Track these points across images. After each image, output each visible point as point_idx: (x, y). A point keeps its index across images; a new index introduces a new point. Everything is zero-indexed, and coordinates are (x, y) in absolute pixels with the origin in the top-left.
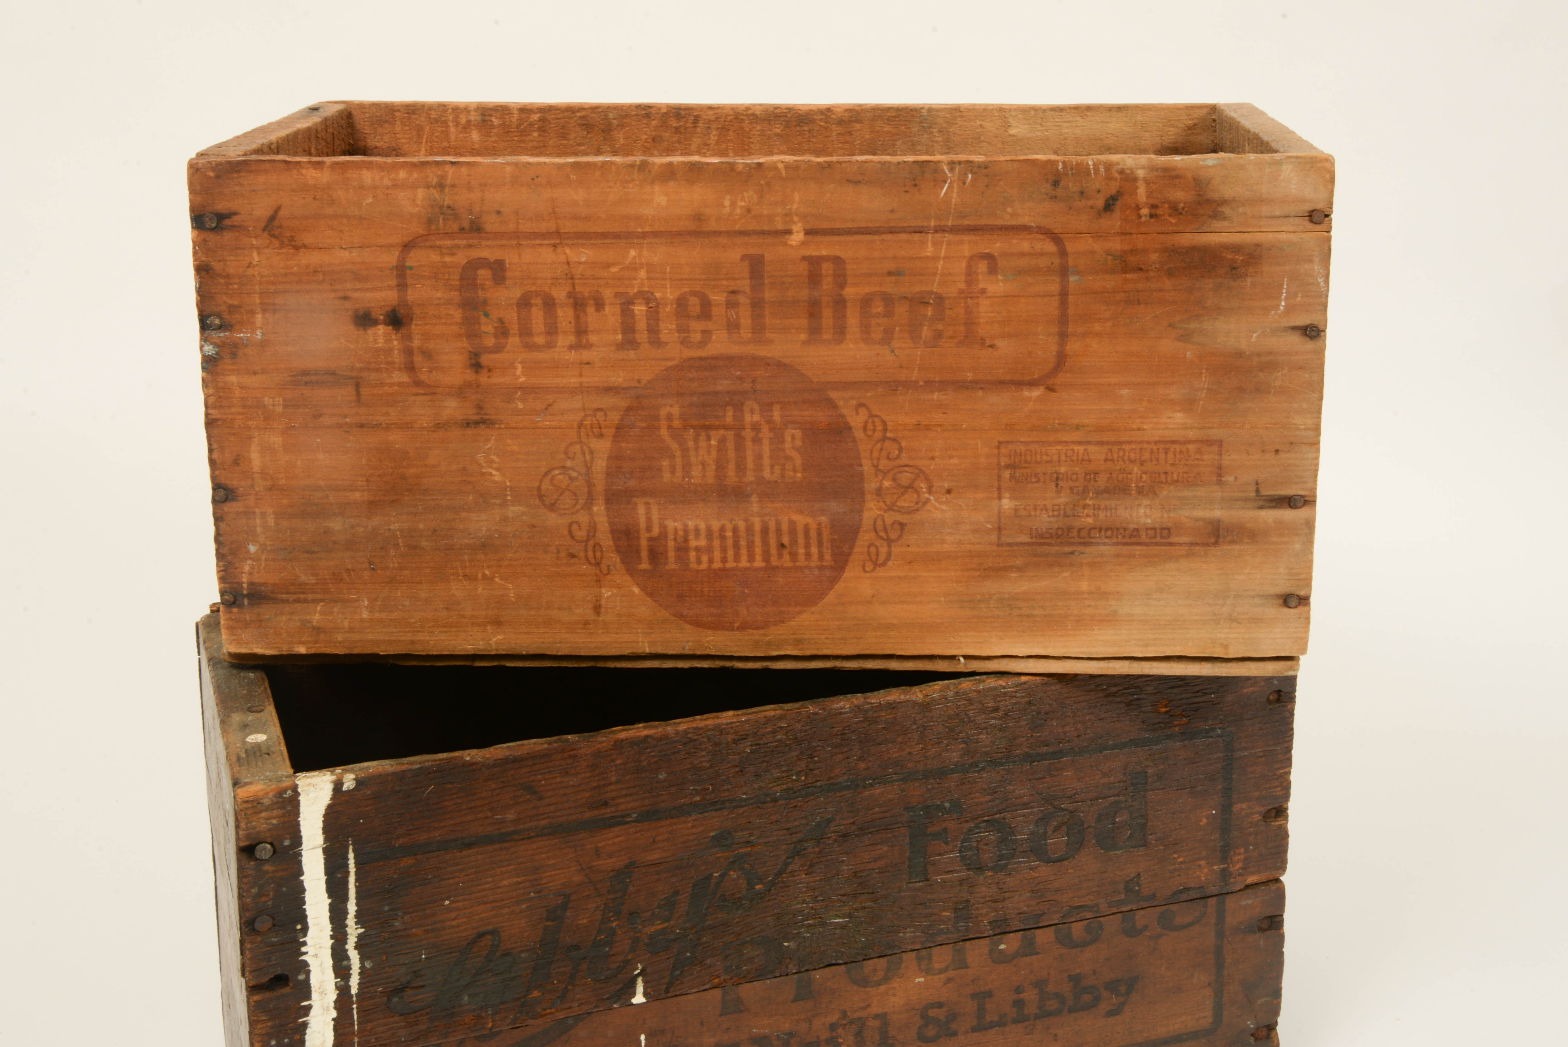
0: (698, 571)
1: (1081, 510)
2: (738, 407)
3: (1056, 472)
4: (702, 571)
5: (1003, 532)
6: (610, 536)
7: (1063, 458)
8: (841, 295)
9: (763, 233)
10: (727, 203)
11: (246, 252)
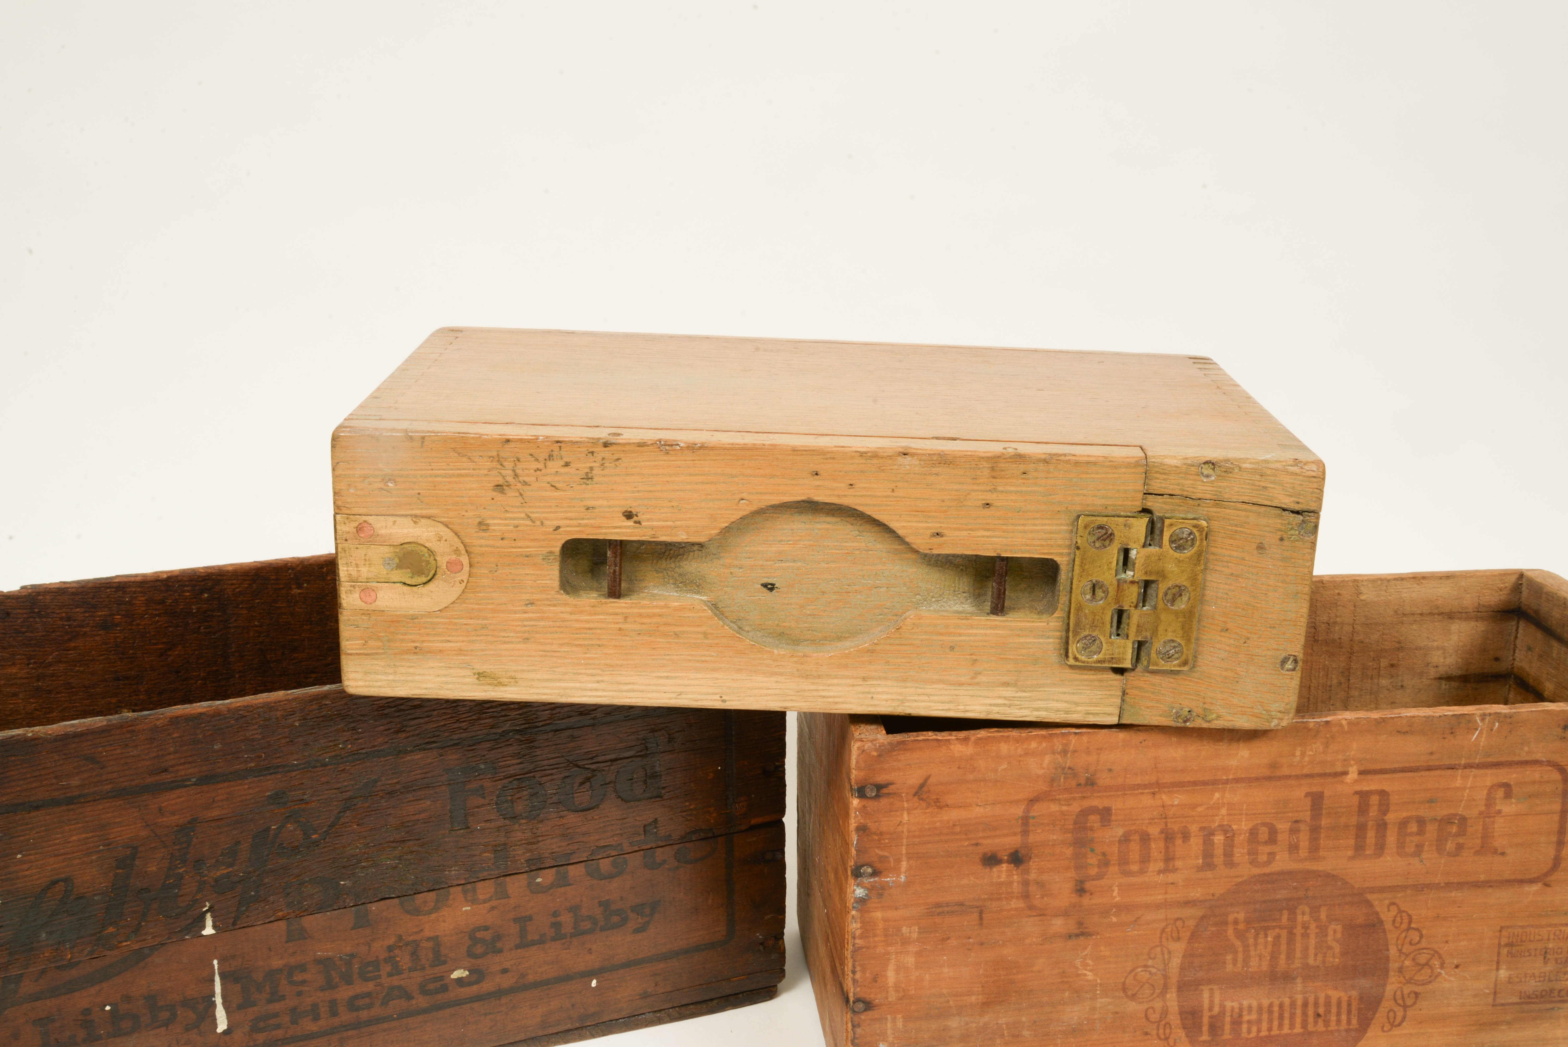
0: (1247, 1039)
1: (1563, 976)
2: (1292, 911)
3: (1546, 948)
4: (1251, 1038)
5: (1498, 995)
6: (1179, 1017)
7: (1552, 937)
8: (1383, 819)
9: (1324, 775)
10: (1298, 753)
11: (898, 813)
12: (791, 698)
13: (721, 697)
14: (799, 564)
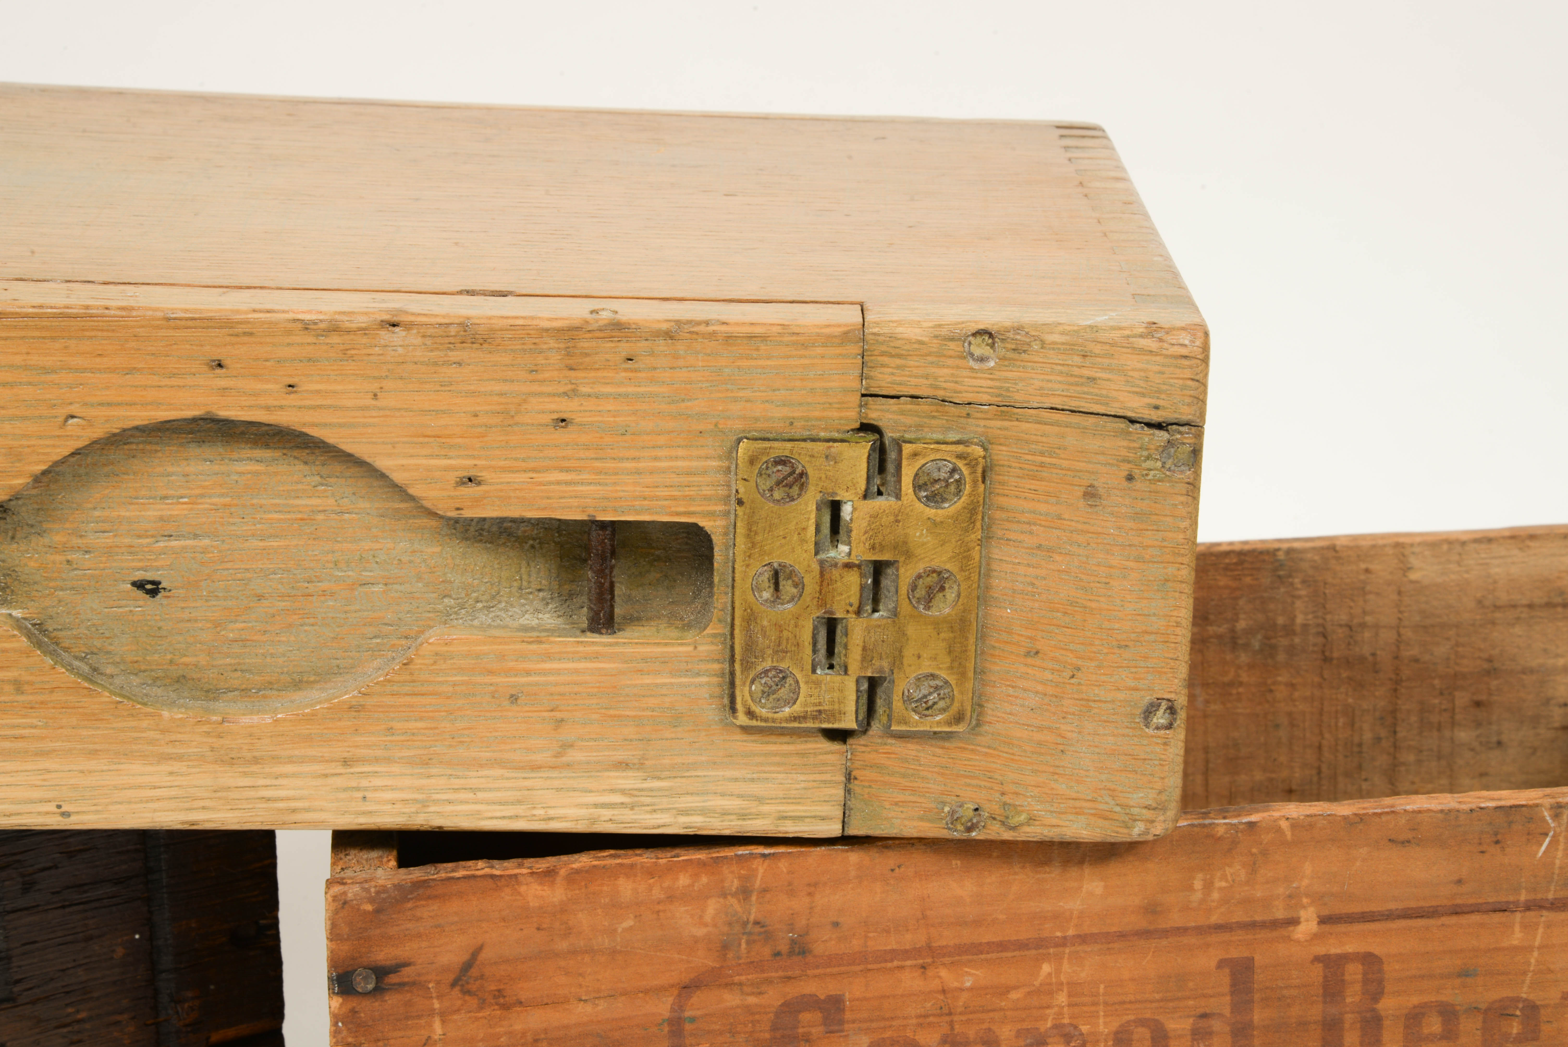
8: (1374, 1010)
9: (1252, 926)
10: (1198, 884)
11: (422, 1022)
12: (202, 803)
13: (59, 807)
14: (206, 542)
